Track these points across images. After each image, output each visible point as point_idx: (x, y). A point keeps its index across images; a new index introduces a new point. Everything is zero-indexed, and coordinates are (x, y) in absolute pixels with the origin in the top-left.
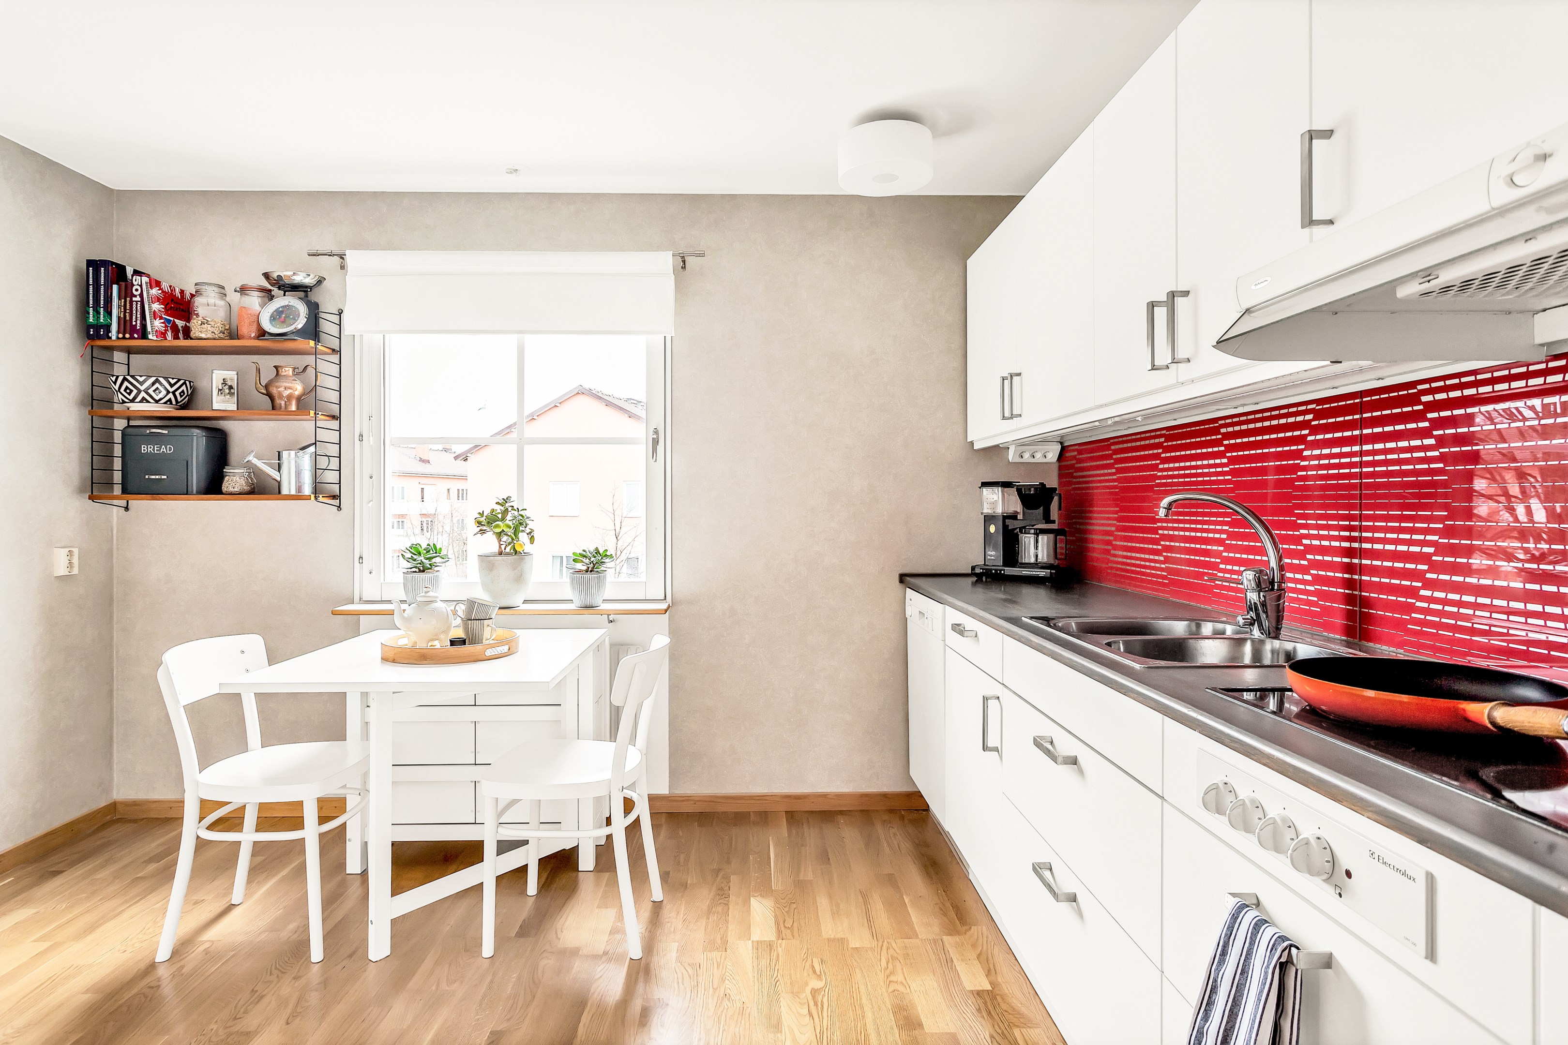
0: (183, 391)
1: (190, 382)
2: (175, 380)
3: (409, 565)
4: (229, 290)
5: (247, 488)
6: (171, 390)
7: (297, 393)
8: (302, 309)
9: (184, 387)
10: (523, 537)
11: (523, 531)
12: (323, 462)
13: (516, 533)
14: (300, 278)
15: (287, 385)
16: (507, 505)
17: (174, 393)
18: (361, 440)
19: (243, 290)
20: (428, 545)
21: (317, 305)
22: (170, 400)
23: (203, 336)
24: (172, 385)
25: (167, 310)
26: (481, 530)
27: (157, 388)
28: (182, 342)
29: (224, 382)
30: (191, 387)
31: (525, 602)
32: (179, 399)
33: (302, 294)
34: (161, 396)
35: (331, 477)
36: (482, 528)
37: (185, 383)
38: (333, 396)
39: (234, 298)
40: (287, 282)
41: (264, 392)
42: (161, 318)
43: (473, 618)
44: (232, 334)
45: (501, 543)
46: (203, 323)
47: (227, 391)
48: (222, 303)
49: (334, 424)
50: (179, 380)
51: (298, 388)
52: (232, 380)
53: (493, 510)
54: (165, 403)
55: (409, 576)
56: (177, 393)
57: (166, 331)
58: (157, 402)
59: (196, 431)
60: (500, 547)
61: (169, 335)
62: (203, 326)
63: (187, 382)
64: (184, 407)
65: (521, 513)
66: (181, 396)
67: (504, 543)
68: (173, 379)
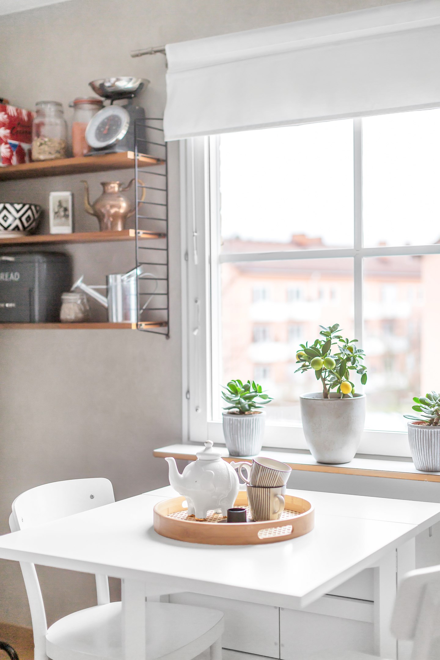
0: (29, 217)
1: (36, 206)
2: (20, 206)
3: (231, 405)
4: (65, 107)
5: (80, 315)
6: (18, 215)
7: (122, 211)
8: (125, 118)
9: (29, 213)
10: (354, 376)
11: (352, 368)
12: (152, 287)
13: (342, 371)
14: (125, 84)
15: (112, 203)
16: (332, 335)
17: (20, 219)
18: (187, 260)
19: (76, 105)
20: (249, 382)
21: (142, 111)
22: (17, 227)
23: (42, 157)
24: (18, 211)
25: (14, 135)
26: (303, 366)
27: (5, 216)
28: (27, 166)
29: (60, 204)
30: (37, 212)
31: (358, 455)
32: (26, 224)
33: (124, 102)
34: (9, 222)
35: (159, 302)
36: (303, 363)
37: (30, 208)
38: (160, 212)
39: (69, 112)
40: (110, 90)
41: (92, 212)
42: (6, 143)
43: (257, 485)
44: (68, 152)
45: (326, 382)
46: (41, 144)
47: (62, 213)
48: (58, 121)
49: (160, 243)
50: (24, 205)
51: (123, 206)
52: (67, 201)
53: (317, 342)
54: (14, 229)
55: (228, 417)
56: (24, 219)
57: (12, 155)
58: (6, 229)
59: (38, 258)
60: (325, 388)
61: (14, 160)
62: (42, 147)
63: (33, 207)
64: (33, 232)
65: (350, 344)
66: (27, 221)
67: (329, 383)
68: (19, 204)
